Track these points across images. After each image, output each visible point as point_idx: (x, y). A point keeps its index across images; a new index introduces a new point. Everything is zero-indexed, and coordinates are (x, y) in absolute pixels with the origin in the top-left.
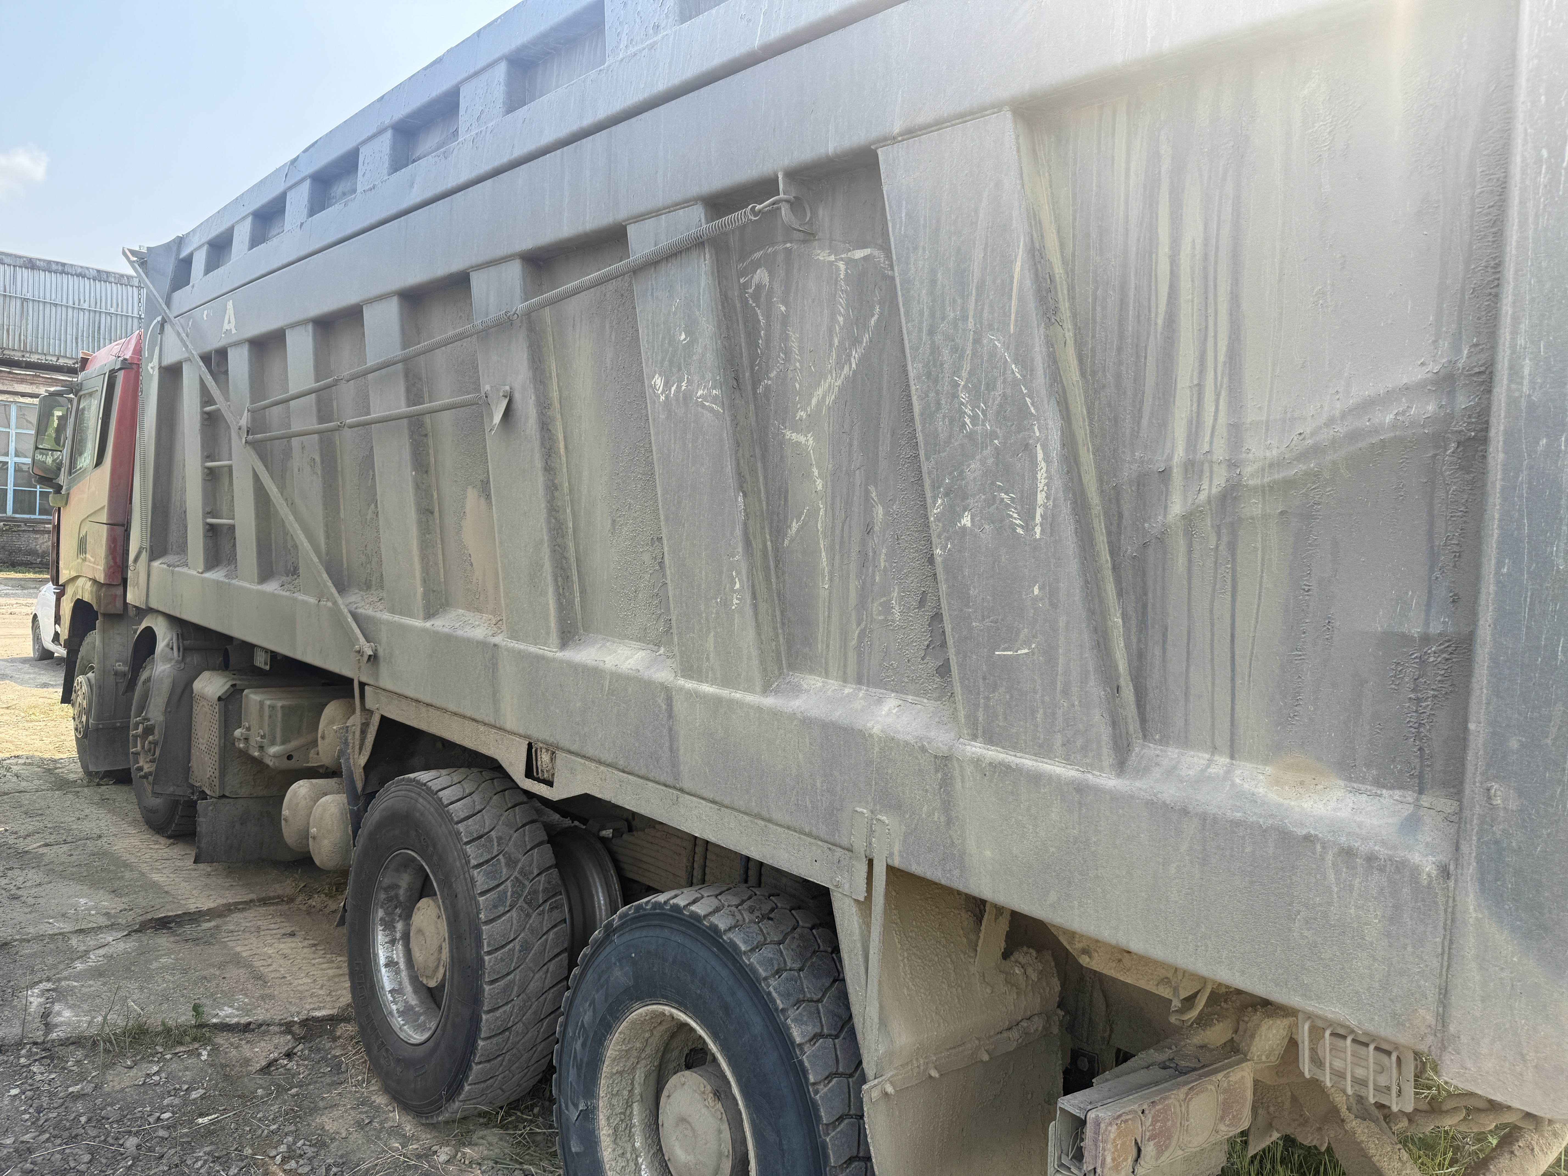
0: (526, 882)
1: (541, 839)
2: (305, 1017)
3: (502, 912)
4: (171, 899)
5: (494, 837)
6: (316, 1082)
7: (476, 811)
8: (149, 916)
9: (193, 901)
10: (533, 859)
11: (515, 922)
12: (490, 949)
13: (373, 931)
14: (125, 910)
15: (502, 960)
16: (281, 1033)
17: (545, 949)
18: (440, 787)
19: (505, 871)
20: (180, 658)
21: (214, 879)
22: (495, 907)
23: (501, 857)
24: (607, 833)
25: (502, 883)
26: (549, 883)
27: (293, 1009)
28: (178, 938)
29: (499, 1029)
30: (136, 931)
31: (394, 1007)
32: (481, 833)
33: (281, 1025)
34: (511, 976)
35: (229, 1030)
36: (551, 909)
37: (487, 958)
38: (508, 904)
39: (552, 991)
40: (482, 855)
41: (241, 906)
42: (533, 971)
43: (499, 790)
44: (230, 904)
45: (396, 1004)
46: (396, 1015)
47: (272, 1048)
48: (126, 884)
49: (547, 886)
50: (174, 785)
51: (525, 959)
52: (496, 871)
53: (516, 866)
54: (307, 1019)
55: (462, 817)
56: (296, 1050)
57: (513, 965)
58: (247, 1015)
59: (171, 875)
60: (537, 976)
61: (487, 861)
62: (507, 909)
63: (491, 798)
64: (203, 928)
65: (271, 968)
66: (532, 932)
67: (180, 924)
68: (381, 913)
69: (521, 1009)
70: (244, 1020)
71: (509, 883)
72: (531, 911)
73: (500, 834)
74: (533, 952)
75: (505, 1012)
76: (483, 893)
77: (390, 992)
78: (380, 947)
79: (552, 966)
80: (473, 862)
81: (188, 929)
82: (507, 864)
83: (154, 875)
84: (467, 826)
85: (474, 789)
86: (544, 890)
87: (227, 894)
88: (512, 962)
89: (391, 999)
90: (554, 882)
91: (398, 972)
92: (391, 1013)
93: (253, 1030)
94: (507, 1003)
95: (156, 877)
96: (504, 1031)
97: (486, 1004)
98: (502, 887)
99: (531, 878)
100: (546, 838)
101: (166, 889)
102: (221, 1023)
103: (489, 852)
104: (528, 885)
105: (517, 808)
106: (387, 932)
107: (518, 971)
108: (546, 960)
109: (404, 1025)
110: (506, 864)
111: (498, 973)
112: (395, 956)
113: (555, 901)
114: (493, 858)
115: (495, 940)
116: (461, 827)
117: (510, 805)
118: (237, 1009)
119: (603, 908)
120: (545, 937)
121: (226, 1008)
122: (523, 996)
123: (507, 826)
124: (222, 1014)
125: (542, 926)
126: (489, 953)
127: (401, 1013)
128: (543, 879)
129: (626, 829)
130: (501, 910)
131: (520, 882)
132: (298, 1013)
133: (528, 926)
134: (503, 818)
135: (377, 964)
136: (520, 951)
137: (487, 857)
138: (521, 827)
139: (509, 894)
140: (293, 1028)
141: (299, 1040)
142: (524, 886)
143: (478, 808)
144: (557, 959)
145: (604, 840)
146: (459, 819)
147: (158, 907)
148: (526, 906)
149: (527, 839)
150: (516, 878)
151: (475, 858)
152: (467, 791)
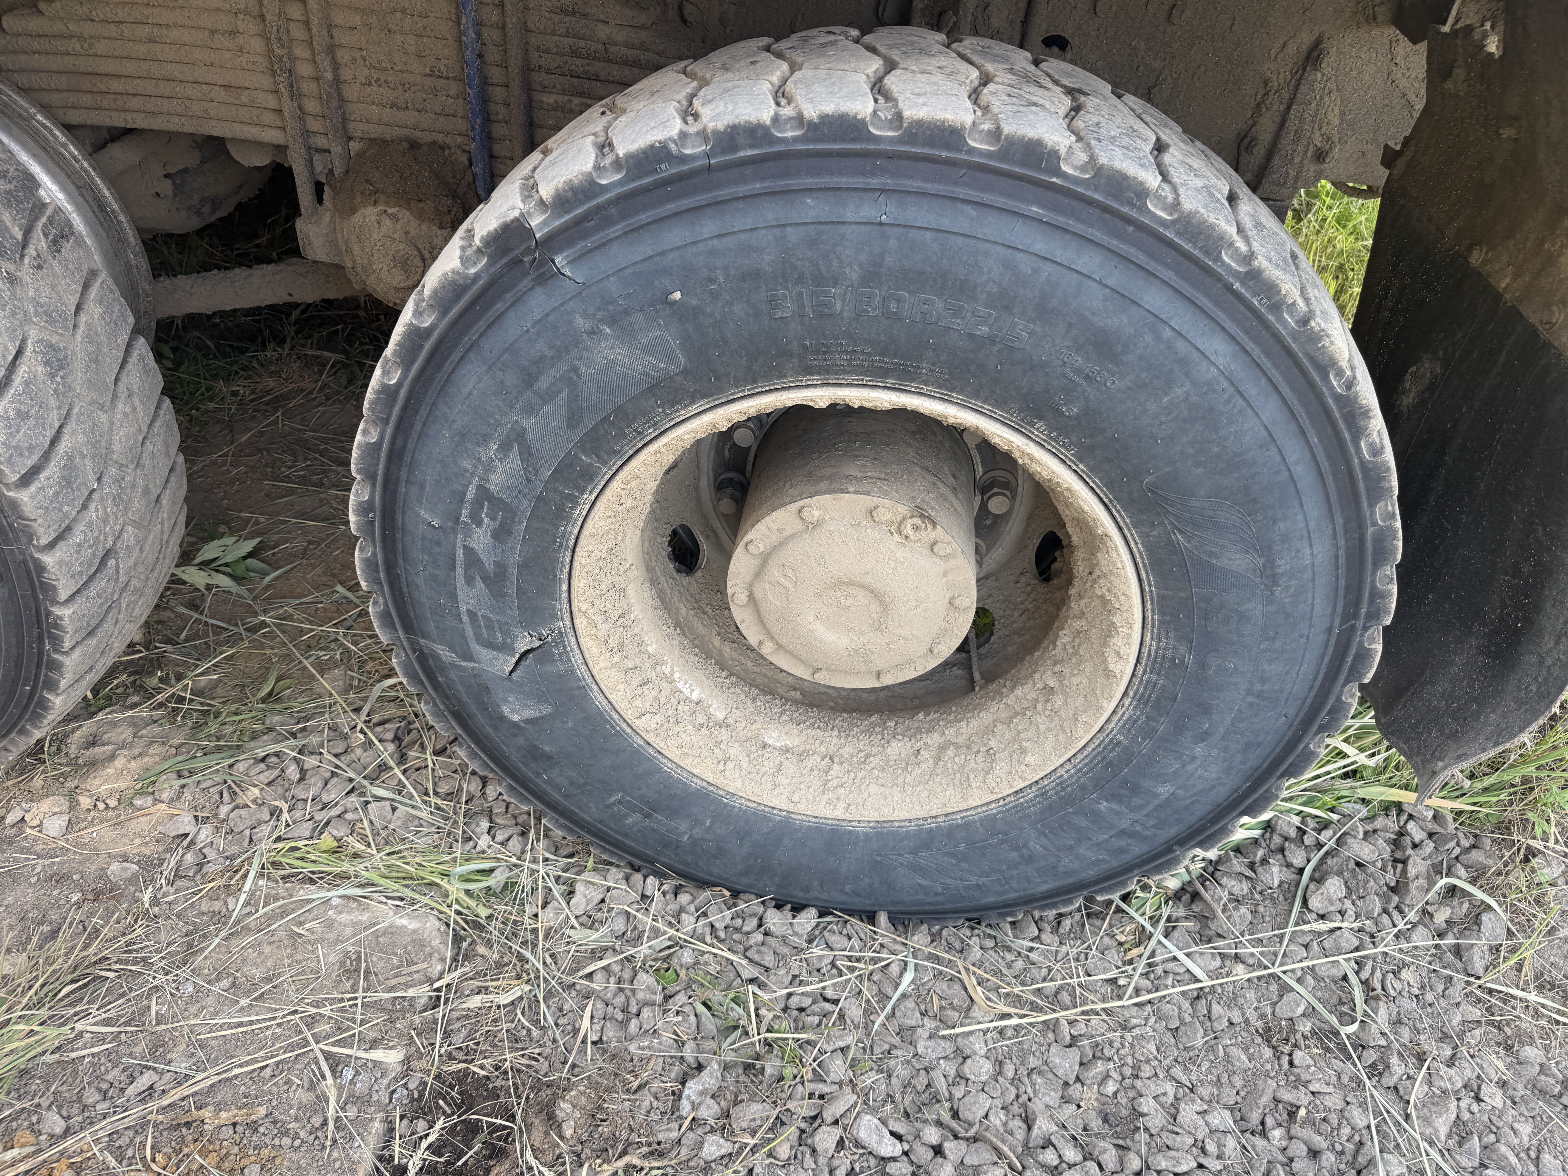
15: (22, 415)
36: (55, 246)
39: (155, 430)
57: (54, 414)
60: (116, 412)
69: (115, 500)
74: (76, 364)
75: (89, 526)
79: (131, 378)
88: (47, 407)
94: (86, 504)
97: (40, 532)
107: (72, 424)
108: (115, 371)
120: (82, 317)
122: (110, 471)
144: (132, 359)
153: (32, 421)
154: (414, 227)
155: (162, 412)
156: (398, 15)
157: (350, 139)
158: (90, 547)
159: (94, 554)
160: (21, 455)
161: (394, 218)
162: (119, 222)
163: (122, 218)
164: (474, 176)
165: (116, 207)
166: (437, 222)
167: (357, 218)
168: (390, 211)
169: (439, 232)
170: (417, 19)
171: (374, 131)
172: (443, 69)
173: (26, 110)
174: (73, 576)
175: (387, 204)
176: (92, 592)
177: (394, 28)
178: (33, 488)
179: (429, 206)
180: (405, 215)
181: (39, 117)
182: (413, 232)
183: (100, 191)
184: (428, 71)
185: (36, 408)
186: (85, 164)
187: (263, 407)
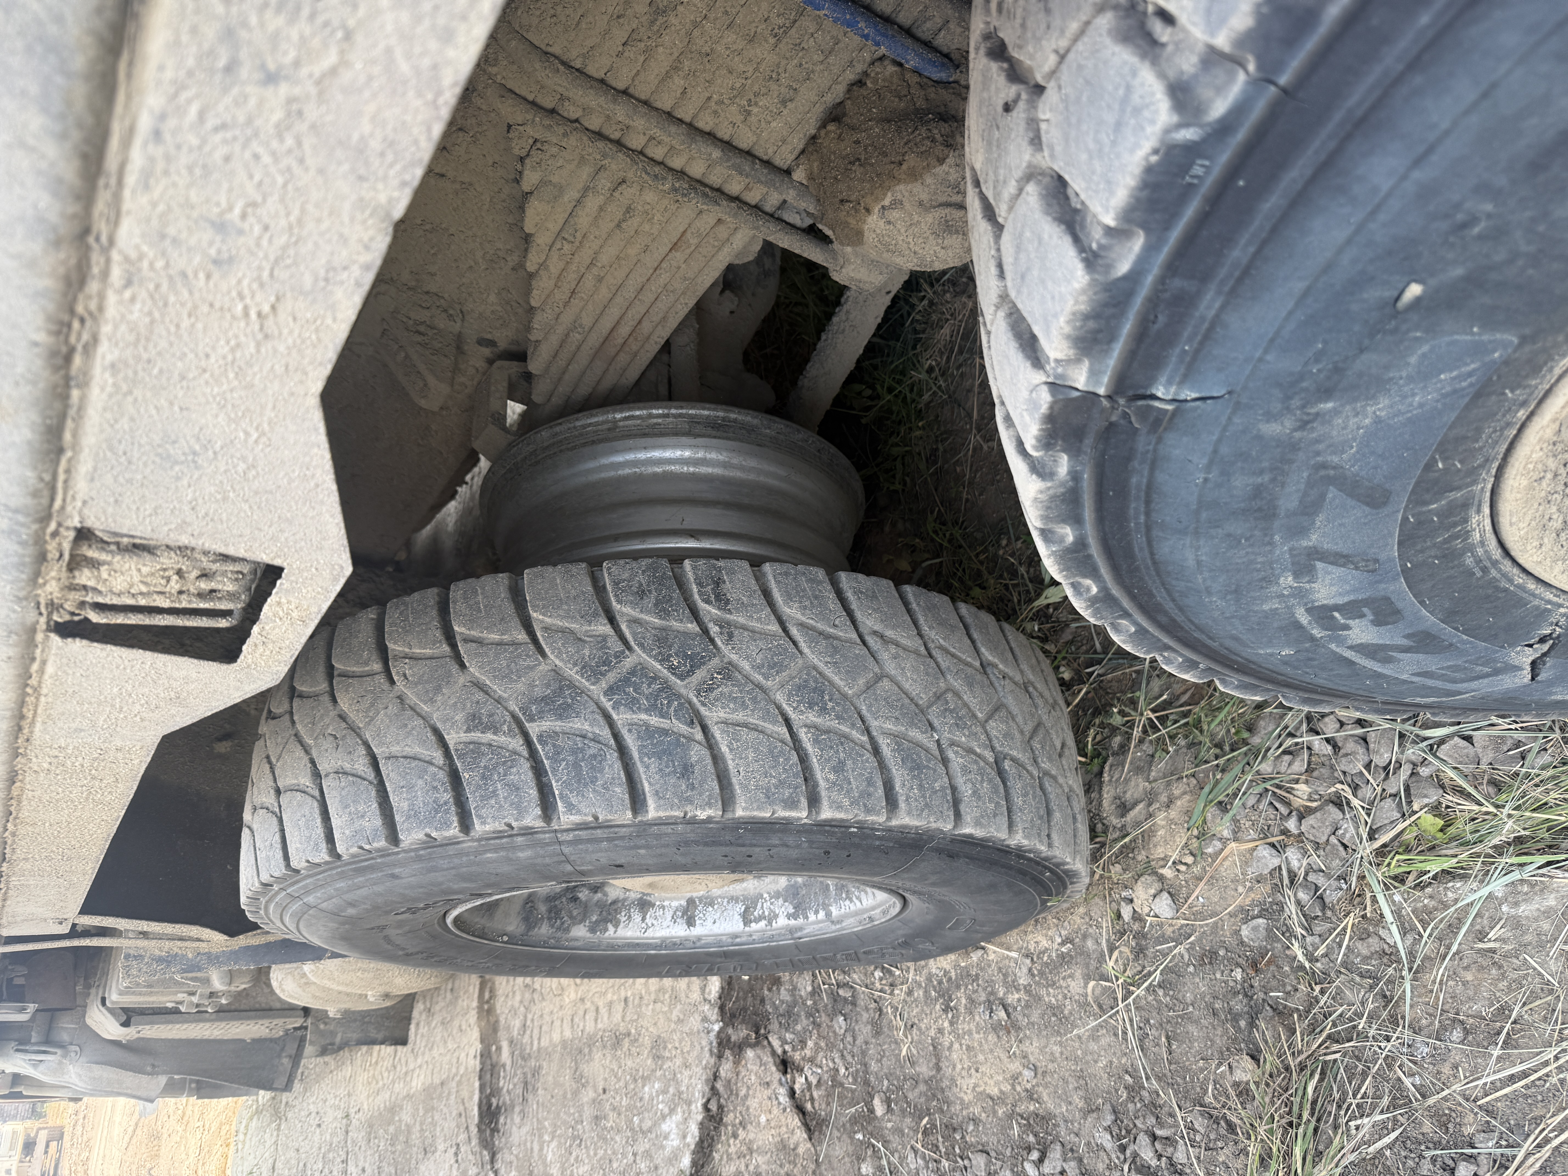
0: (629, 662)
1: (503, 593)
2: (716, 1010)
3: (705, 752)
4: (454, 1084)
5: (464, 737)
6: (864, 1053)
7: (371, 775)
8: (474, 1130)
9: (463, 1055)
10: (563, 630)
11: (739, 716)
12: (804, 802)
13: (612, 947)
14: (456, 1154)
15: (839, 768)
16: (737, 1063)
17: (828, 637)
18: (279, 854)
19: (579, 724)
20: (59, 1051)
21: (437, 1008)
22: (686, 771)
23: (534, 729)
24: (514, 409)
25: (616, 736)
26: (642, 593)
27: (695, 1022)
28: (517, 1109)
29: (996, 791)
30: (492, 1161)
31: (782, 922)
32: (442, 775)
33: (720, 1057)
34: (884, 744)
35: (711, 1146)
36: (721, 600)
37: (826, 813)
38: (683, 728)
39: (925, 629)
40: (515, 788)
41: (487, 996)
42: (879, 678)
43: (324, 686)
44: (480, 1008)
45: (776, 916)
46: (801, 921)
47: (768, 1092)
48: (418, 1127)
49: (650, 601)
50: (279, 1056)
51: (845, 696)
52: (574, 751)
53: (572, 685)
54: (722, 1008)
55: (378, 822)
56: (779, 1051)
57: (855, 734)
58: (689, 1103)
59: (419, 1061)
60: (891, 667)
61: (539, 771)
62: (699, 736)
63: (342, 717)
64: (509, 1063)
65: (603, 1011)
66: (774, 667)
67: (496, 1092)
68: (580, 932)
69: (959, 725)
70: (698, 1115)
71: (621, 717)
72: (716, 661)
73: (460, 717)
74: (829, 672)
75: (965, 770)
76: (637, 801)
77: (747, 922)
78: (650, 933)
79: (869, 622)
80: (532, 818)
81: (508, 1084)
82: (564, 712)
83: (414, 1084)
84: (413, 815)
85: (306, 759)
86: (664, 613)
87: (463, 1003)
88: (846, 737)
89: (762, 924)
90: (642, 579)
91: (710, 902)
92: (791, 931)
93: (721, 1107)
94: (945, 761)
95: (418, 1083)
96: (1001, 773)
97: (940, 825)
98: (630, 740)
99: (619, 647)
100: (503, 578)
101: (437, 1081)
102: (694, 1153)
103: (510, 759)
104: (639, 656)
105: (391, 645)
106: (622, 918)
107: (874, 724)
108: (854, 636)
109: (828, 914)
110: (560, 717)
111: (870, 782)
112: (675, 904)
113: (700, 584)
114: (533, 754)
115: (781, 783)
116: (410, 836)
117: (377, 666)
118: (672, 1111)
119: (700, 454)
120: (794, 631)
121: (665, 1127)
122: (933, 714)
123: (438, 689)
124: (674, 1142)
125: (764, 635)
126: (814, 801)
127: (800, 909)
128: (627, 610)
129: (514, 367)
130: (698, 753)
131: (626, 680)
132: (705, 1019)
133: (759, 678)
134: (412, 697)
135: (681, 943)
136: (824, 710)
137: (523, 773)
138: (453, 646)
139: (655, 721)
140: (733, 1039)
141: (760, 1038)
142: (640, 670)
143: (362, 766)
144: (854, 606)
145: (528, 422)
146: (382, 832)
147: (461, 1108)
148: (700, 674)
149: (495, 637)
150: (610, 691)
151: (521, 812)
152: (306, 781)
153: (849, 763)
154: (921, 191)
155: (914, 606)
156: (696, 33)
157: (788, 172)
158: (982, 781)
159: (990, 781)
160: (869, 795)
161: (896, 204)
162: (735, 421)
163: (733, 416)
164: (915, 71)
165: (721, 414)
166: (934, 162)
167: (869, 237)
168: (886, 202)
169: (945, 167)
170: (712, 16)
171: (798, 142)
172: (780, 21)
173: (607, 422)
174: (995, 815)
175: (877, 200)
176: (1018, 801)
177: (707, 49)
178: (902, 805)
179: (911, 160)
180: (902, 190)
181: (618, 416)
182: (924, 197)
183: (701, 416)
184: (772, 41)
185: (841, 748)
186: (673, 411)
187: (961, 359)
